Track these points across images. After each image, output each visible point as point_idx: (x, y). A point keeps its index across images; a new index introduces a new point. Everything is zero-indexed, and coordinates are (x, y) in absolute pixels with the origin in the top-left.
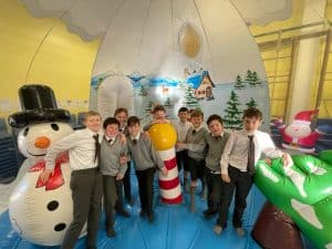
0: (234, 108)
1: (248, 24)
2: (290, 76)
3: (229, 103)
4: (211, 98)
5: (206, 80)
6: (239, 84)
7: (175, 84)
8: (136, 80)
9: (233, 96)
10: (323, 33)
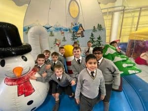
0: (93, 40)
1: (99, 3)
2: (111, 27)
3: (91, 38)
4: (83, 36)
5: (81, 28)
6: (94, 30)
7: (67, 31)
8: (48, 28)
9: (92, 35)
10: (121, 10)
